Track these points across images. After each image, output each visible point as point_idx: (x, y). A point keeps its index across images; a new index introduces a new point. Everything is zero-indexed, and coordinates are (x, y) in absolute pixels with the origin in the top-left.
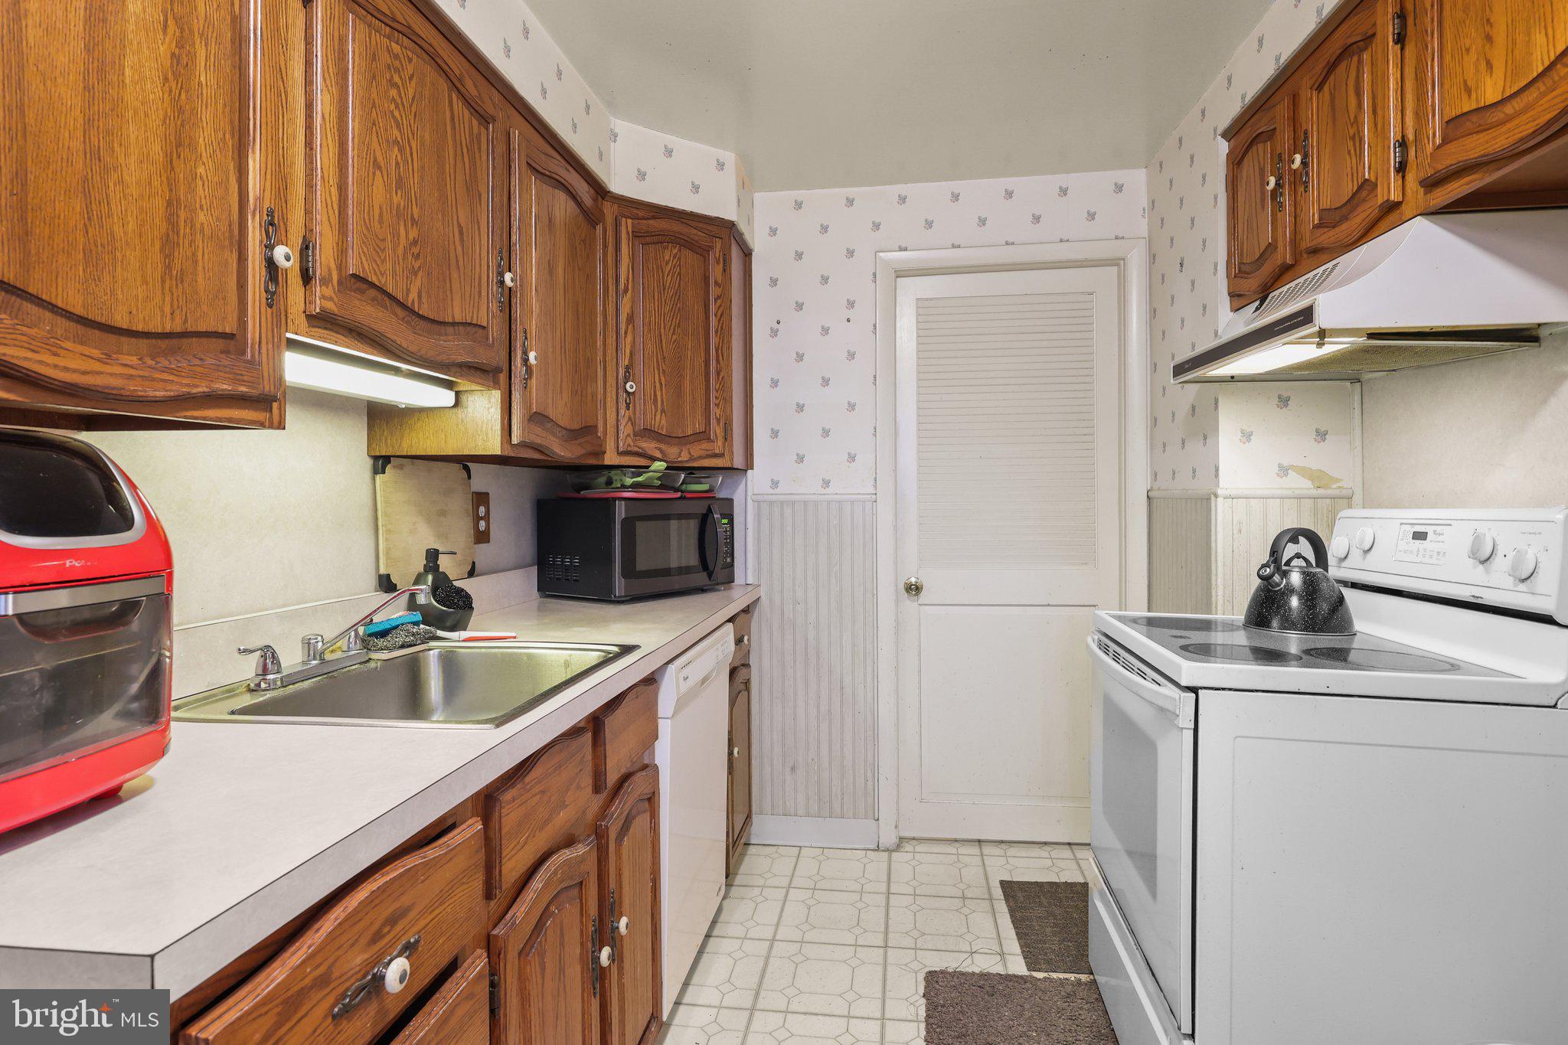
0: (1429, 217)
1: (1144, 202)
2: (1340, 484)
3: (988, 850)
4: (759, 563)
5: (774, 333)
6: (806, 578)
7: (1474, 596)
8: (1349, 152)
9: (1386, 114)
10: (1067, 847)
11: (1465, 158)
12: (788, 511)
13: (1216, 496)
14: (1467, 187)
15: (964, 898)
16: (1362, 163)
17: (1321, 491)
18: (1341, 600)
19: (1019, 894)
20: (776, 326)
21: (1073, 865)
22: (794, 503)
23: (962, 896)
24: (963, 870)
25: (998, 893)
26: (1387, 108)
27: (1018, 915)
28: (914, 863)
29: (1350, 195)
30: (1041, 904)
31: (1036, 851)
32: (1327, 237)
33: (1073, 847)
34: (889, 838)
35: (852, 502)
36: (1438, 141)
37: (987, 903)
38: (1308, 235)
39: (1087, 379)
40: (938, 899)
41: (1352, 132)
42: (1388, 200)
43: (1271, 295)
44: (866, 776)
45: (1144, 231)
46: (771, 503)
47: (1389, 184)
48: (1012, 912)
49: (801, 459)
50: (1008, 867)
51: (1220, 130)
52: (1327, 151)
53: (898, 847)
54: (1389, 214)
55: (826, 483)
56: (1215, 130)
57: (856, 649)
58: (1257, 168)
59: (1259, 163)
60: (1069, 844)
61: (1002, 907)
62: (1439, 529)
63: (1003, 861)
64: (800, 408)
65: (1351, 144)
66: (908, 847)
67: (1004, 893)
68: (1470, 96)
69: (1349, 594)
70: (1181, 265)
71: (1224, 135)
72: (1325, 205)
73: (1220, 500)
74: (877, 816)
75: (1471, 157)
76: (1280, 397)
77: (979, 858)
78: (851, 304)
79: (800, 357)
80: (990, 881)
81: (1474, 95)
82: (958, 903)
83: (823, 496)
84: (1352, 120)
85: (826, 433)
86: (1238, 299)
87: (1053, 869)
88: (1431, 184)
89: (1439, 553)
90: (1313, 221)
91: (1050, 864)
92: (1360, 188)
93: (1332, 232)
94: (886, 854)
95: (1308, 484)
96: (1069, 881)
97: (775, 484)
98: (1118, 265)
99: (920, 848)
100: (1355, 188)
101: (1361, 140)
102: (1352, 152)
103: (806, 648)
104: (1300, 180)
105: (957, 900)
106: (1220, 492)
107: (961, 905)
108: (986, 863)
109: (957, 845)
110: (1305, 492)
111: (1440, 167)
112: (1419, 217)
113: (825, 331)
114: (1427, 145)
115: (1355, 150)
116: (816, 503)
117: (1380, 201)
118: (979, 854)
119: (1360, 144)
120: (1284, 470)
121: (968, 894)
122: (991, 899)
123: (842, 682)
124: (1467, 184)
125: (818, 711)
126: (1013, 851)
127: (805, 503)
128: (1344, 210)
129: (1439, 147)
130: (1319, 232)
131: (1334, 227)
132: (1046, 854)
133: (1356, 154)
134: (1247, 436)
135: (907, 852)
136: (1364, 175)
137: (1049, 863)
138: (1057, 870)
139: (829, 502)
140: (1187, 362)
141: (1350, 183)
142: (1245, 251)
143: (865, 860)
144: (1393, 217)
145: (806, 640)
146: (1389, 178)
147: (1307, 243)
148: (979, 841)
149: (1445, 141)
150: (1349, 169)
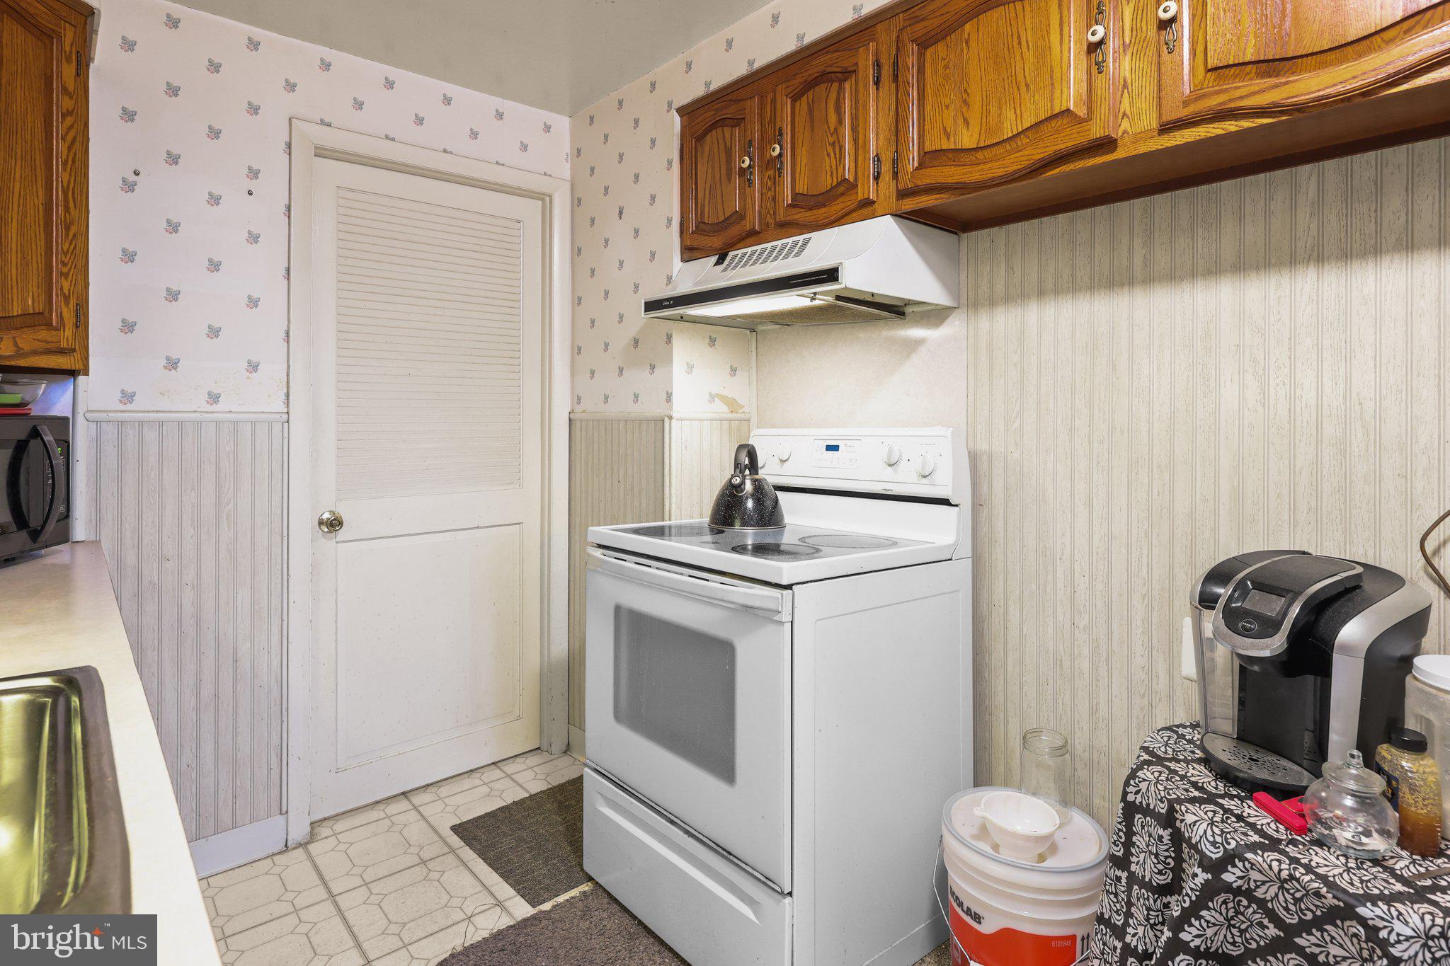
0: (896, 217)
1: (567, 147)
2: (743, 410)
3: (418, 799)
4: (98, 510)
5: (129, 187)
6: (180, 526)
7: (885, 490)
8: (829, 155)
9: (867, 133)
10: (493, 766)
11: (943, 181)
12: (151, 435)
13: (670, 418)
14: (935, 201)
15: (424, 862)
16: (842, 166)
17: (734, 415)
18: (776, 501)
19: (479, 833)
20: (133, 178)
21: (507, 783)
22: (161, 424)
23: (420, 861)
24: (405, 832)
25: (455, 841)
26: (866, 128)
27: (491, 854)
28: (342, 847)
29: (829, 187)
30: (505, 835)
31: (466, 783)
32: (801, 216)
33: (499, 764)
34: (299, 831)
35: (253, 423)
36: (916, 164)
37: (451, 857)
38: (781, 212)
39: (514, 304)
40: (397, 876)
41: (831, 140)
42: (869, 198)
43: (731, 254)
44: (269, 764)
45: (567, 174)
46: (121, 424)
47: (869, 187)
48: (482, 854)
49: (172, 364)
50: (449, 809)
51: (677, 104)
52: (805, 149)
53: (312, 838)
54: (865, 209)
55: (214, 398)
56: (670, 104)
57: (257, 608)
58: (722, 147)
59: (725, 143)
60: (493, 763)
61: (468, 854)
62: (849, 443)
63: (440, 805)
64: (173, 296)
65: (830, 149)
66: (324, 831)
67: (462, 838)
68: (948, 138)
69: (780, 494)
70: (621, 213)
71: (681, 111)
72: (801, 189)
73: (674, 421)
74: (284, 809)
75: (950, 181)
76: (710, 338)
77: (414, 812)
78: (254, 174)
79: (173, 227)
80: (440, 831)
81: (952, 139)
82: (420, 871)
83: (210, 415)
84: (832, 130)
85: (214, 332)
86: (690, 252)
87: (493, 793)
88: (903, 194)
89: (851, 460)
90: (787, 201)
91: (488, 790)
92: (839, 184)
93: (809, 213)
94: (300, 850)
95: (725, 409)
96: (516, 800)
97: (128, 397)
98: (543, 200)
99: (340, 826)
100: (835, 183)
101: (842, 148)
102: (832, 155)
103: (180, 620)
104: (775, 165)
105: (417, 868)
106: (675, 415)
107: (425, 871)
108: (425, 814)
109: (381, 807)
110: (725, 415)
111: (919, 183)
112: (889, 216)
113: (215, 200)
114: (907, 164)
115: (835, 154)
116: (199, 424)
117: (860, 197)
118: (411, 807)
119: (840, 150)
120: (712, 397)
121: (426, 855)
122: (453, 850)
123: (235, 652)
124: (936, 199)
125: (198, 701)
126: (444, 791)
127: (181, 424)
128: (821, 198)
129: (917, 169)
130: (794, 210)
131: (811, 209)
132: (477, 782)
133: (836, 158)
134: (690, 368)
135: (326, 838)
136: (845, 174)
137: (485, 789)
138: (498, 793)
139: (218, 423)
140: (668, 300)
141: (829, 178)
142: (706, 212)
143: (277, 870)
144: (865, 211)
145: (180, 606)
146: (869, 182)
147: (781, 216)
148: (403, 793)
149: (922, 165)
150: (828, 168)
